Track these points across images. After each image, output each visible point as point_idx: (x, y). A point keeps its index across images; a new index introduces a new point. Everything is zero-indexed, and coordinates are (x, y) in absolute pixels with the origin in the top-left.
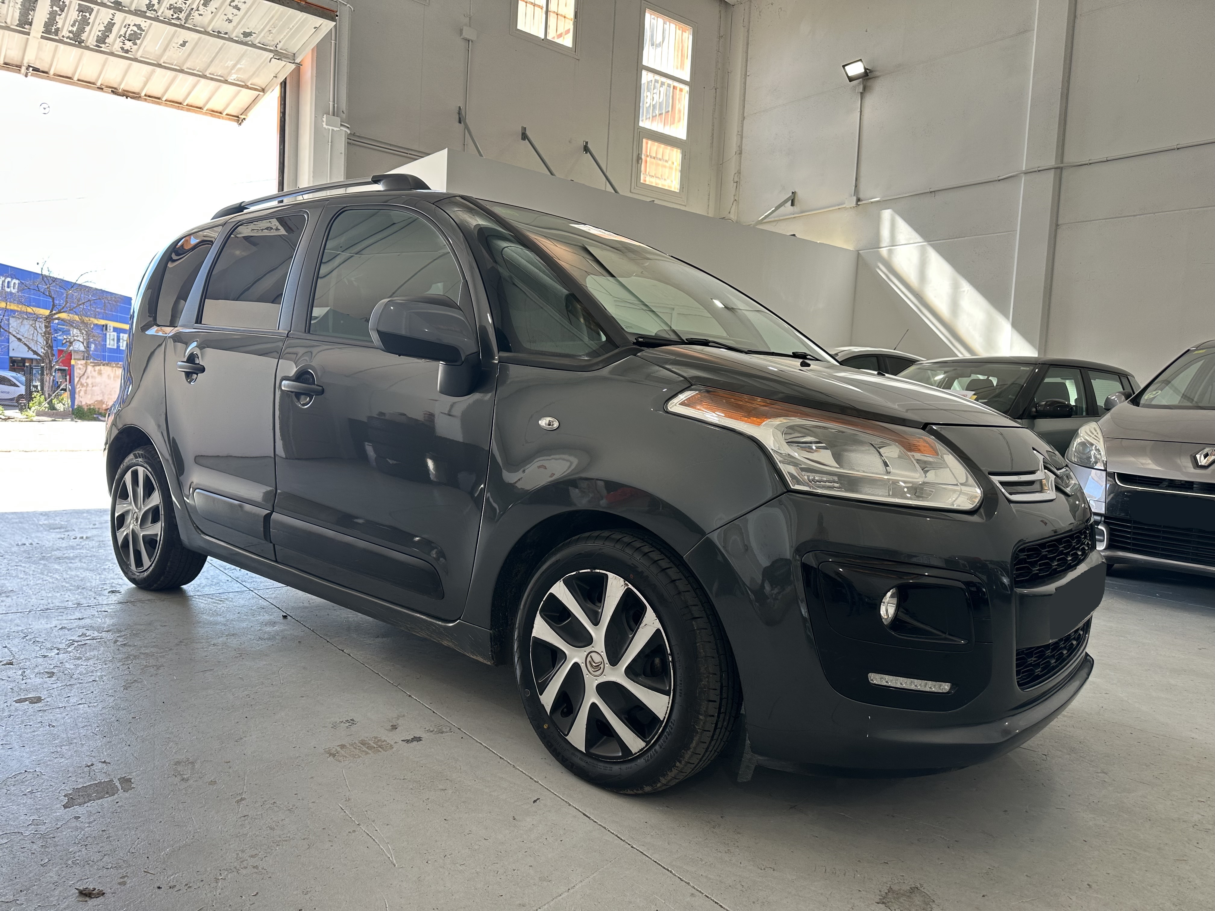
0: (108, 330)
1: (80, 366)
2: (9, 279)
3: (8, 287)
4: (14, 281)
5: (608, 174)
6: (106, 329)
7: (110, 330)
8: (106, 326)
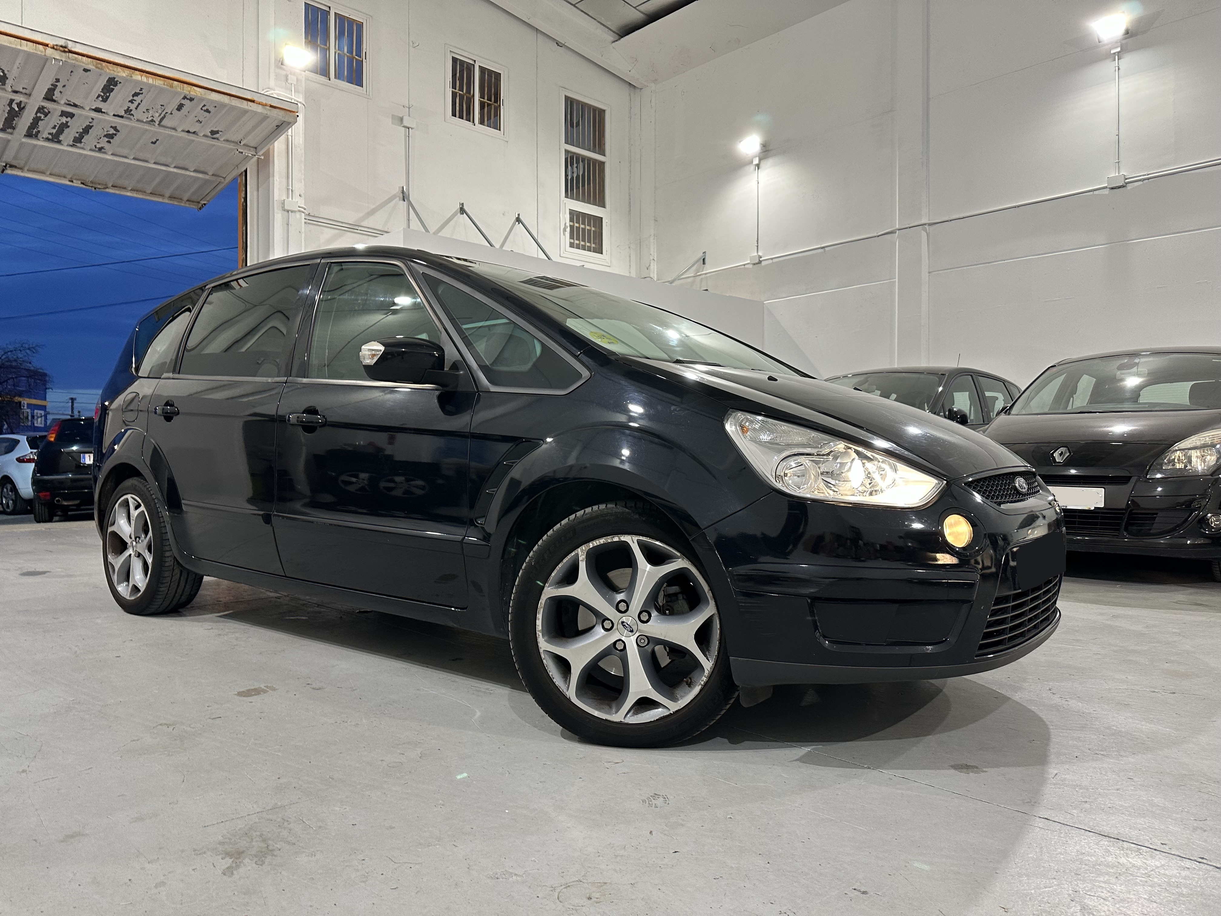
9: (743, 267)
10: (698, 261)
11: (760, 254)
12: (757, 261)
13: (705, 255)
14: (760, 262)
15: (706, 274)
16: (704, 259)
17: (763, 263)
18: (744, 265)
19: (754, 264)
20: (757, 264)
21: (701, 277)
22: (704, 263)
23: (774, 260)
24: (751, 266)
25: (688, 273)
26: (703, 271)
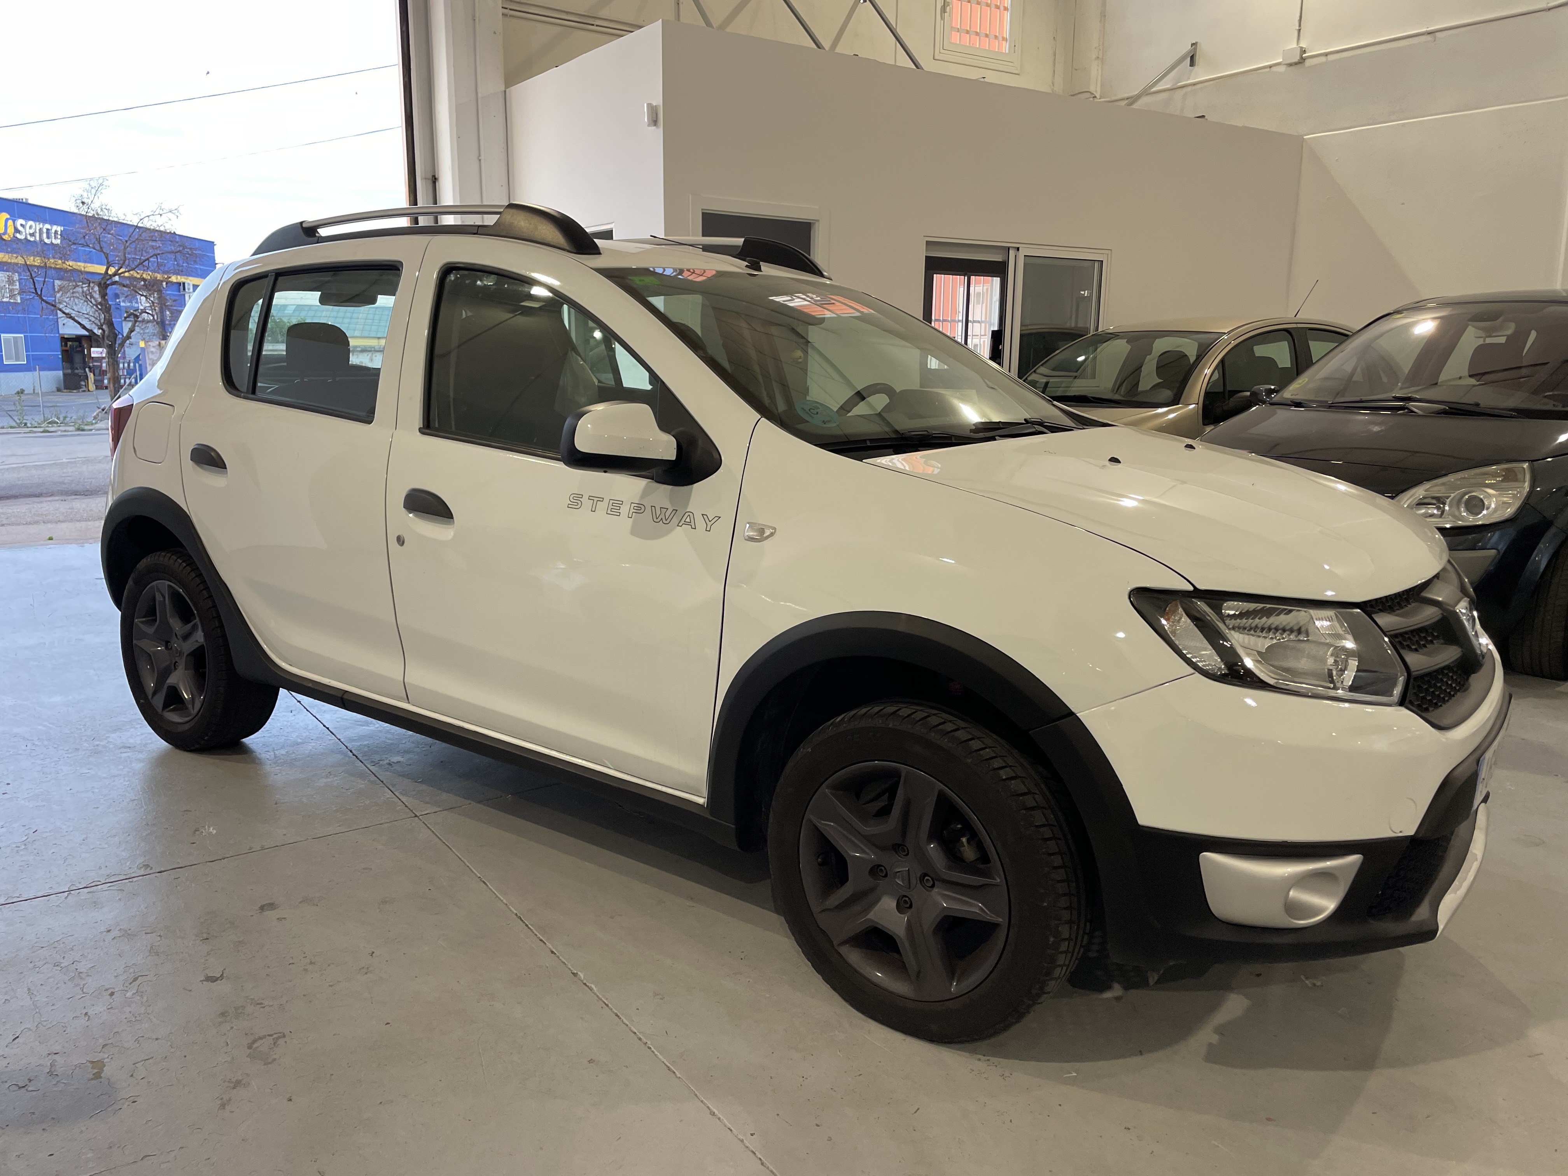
0: (187, 290)
1: (153, 349)
2: (48, 226)
3: (48, 238)
4: (55, 228)
5: (900, 32)
6: (184, 289)
7: (189, 289)
8: (184, 284)
9: (1268, 70)
10: (1181, 60)
11: (1303, 44)
12: (1297, 59)
13: (1195, 49)
14: (1302, 60)
15: (1194, 84)
16: (1192, 58)
17: (1308, 63)
18: (1270, 67)
19: (1290, 65)
20: (1296, 64)
21: (1185, 90)
22: (1192, 64)
23: (1331, 58)
24: (1282, 69)
25: (1160, 83)
26: (1189, 79)
